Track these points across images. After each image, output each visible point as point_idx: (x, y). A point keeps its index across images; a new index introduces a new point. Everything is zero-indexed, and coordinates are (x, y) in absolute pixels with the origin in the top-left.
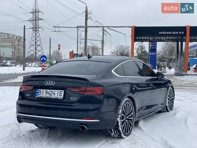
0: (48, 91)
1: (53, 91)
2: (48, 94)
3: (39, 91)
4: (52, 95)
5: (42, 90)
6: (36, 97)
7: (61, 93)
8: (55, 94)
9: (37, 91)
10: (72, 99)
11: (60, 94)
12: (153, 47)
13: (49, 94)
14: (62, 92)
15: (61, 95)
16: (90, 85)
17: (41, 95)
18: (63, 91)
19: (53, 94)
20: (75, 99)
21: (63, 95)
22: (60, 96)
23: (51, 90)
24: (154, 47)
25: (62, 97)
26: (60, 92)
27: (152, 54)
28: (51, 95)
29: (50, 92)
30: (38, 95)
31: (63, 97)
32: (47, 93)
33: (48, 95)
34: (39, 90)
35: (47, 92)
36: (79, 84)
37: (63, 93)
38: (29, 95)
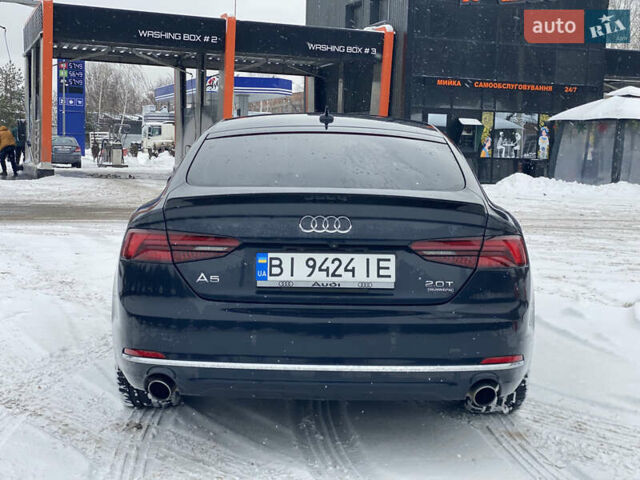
0: (319, 257)
1: (345, 258)
2: (320, 270)
3: (271, 259)
4: (340, 276)
5: (286, 257)
6: (260, 284)
7: (382, 264)
8: (353, 270)
9: (261, 261)
10: (433, 286)
11: (379, 268)
12: (73, 78)
13: (327, 270)
14: (389, 260)
15: (382, 272)
16: (494, 229)
17: (286, 277)
18: (392, 257)
19: (346, 270)
20: (446, 286)
21: (392, 272)
22: (379, 276)
23: (332, 256)
24: (77, 78)
25: (389, 283)
26: (379, 260)
27: (71, 102)
28: (334, 275)
29: (328, 264)
30: (270, 278)
31: (393, 279)
32: (314, 267)
33: (320, 278)
34: (270, 255)
35: (311, 263)
36: (455, 227)
37: (392, 265)
38: (215, 278)
